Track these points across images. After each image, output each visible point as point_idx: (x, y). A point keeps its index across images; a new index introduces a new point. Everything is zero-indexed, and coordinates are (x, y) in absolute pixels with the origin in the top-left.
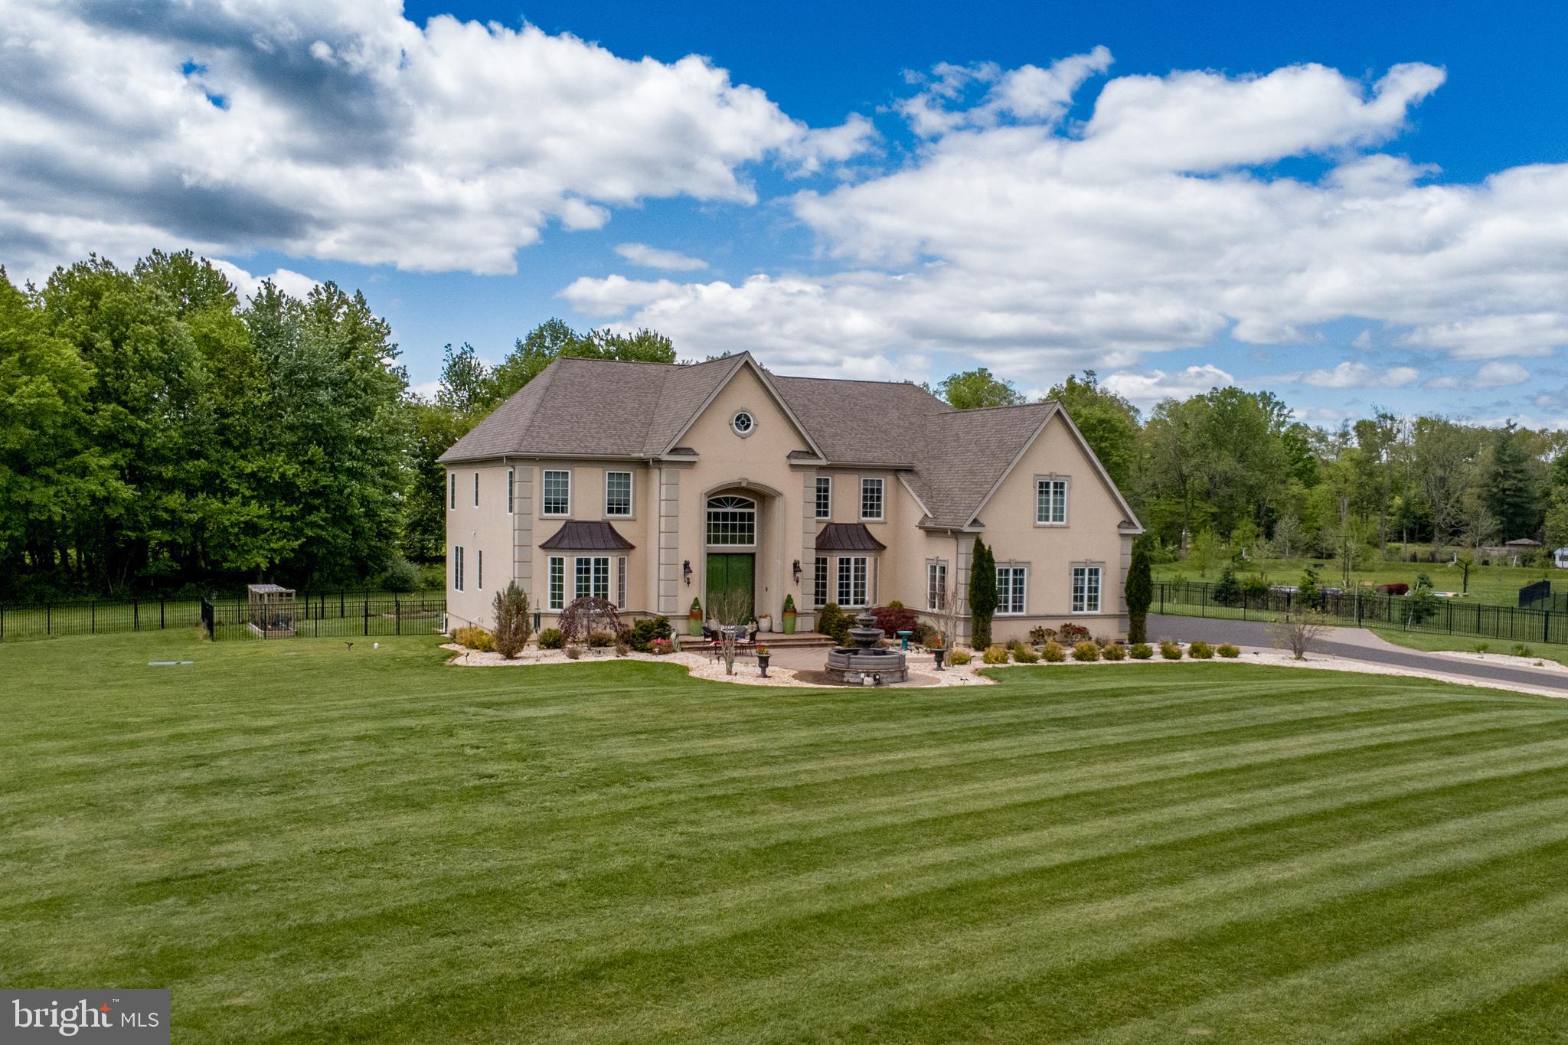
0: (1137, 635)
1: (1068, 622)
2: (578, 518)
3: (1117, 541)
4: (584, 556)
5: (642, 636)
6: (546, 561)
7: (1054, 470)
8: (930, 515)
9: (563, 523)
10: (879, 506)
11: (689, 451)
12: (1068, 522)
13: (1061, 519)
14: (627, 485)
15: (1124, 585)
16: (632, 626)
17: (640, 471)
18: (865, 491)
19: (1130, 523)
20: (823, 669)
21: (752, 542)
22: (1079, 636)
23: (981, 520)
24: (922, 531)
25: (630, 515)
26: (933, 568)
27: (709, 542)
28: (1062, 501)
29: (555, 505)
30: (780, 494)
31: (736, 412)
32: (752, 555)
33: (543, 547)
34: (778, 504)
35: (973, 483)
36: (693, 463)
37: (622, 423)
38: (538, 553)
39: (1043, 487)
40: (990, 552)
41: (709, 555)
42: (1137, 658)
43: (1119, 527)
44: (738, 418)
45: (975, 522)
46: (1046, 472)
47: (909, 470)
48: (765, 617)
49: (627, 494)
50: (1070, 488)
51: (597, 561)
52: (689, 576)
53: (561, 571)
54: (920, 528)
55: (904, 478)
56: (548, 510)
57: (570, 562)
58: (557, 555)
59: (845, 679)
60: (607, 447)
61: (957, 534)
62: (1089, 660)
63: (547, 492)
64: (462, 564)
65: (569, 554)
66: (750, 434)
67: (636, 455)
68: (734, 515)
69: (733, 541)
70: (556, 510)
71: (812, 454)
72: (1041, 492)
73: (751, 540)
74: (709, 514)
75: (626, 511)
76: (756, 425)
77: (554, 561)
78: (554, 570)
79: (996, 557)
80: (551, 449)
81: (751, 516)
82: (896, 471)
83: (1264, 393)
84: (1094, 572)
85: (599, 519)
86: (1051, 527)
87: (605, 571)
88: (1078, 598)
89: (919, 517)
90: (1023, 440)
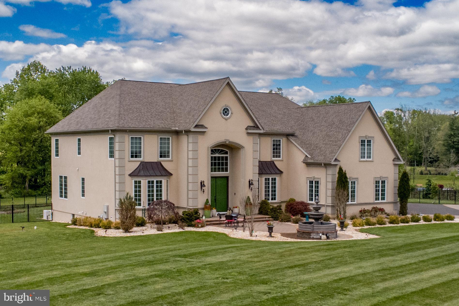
0: (403, 211)
1: (375, 206)
2: (146, 160)
3: (392, 167)
4: (151, 179)
5: (188, 219)
6: (132, 182)
7: (367, 135)
8: (309, 156)
9: (140, 163)
10: (279, 153)
11: (202, 126)
12: (373, 159)
13: (370, 158)
14: (169, 144)
15: (397, 188)
16: (181, 213)
17: (174, 137)
18: (274, 145)
19: (398, 159)
20: (296, 232)
21: (227, 171)
22: (380, 213)
23: (338, 159)
24: (304, 164)
25: (170, 159)
26: (311, 182)
27: (212, 171)
28: (370, 149)
29: (135, 154)
30: (243, 147)
31: (222, 107)
32: (227, 178)
33: (130, 175)
34: (242, 152)
35: (331, 141)
36: (204, 132)
37: (160, 113)
38: (128, 178)
39: (363, 142)
40: (345, 174)
41: (212, 177)
42: (414, 222)
43: (393, 160)
44: (224, 110)
45: (336, 160)
46: (364, 135)
47: (293, 135)
48: (236, 207)
49: (169, 148)
50: (373, 143)
51: (157, 182)
52: (203, 188)
53: (140, 187)
54: (304, 163)
55: (292, 139)
56: (132, 156)
57: (144, 183)
58: (138, 179)
59: (312, 237)
60: (159, 125)
61: (327, 165)
62: (396, 224)
63: (132, 147)
64: (66, 185)
65: (144, 178)
66: (230, 118)
67: (173, 129)
68: (219, 157)
69: (219, 171)
70: (136, 157)
71: (256, 127)
72: (362, 145)
73: (227, 170)
74: (212, 157)
75: (168, 156)
76: (232, 113)
77: (136, 182)
78: (136, 187)
79: (348, 176)
80: (133, 125)
81: (227, 158)
82: (288, 135)
83: (350, 99)
84: (383, 182)
85: (156, 161)
86: (366, 161)
87: (161, 186)
88: (377, 195)
89: (302, 158)
90: (355, 120)
